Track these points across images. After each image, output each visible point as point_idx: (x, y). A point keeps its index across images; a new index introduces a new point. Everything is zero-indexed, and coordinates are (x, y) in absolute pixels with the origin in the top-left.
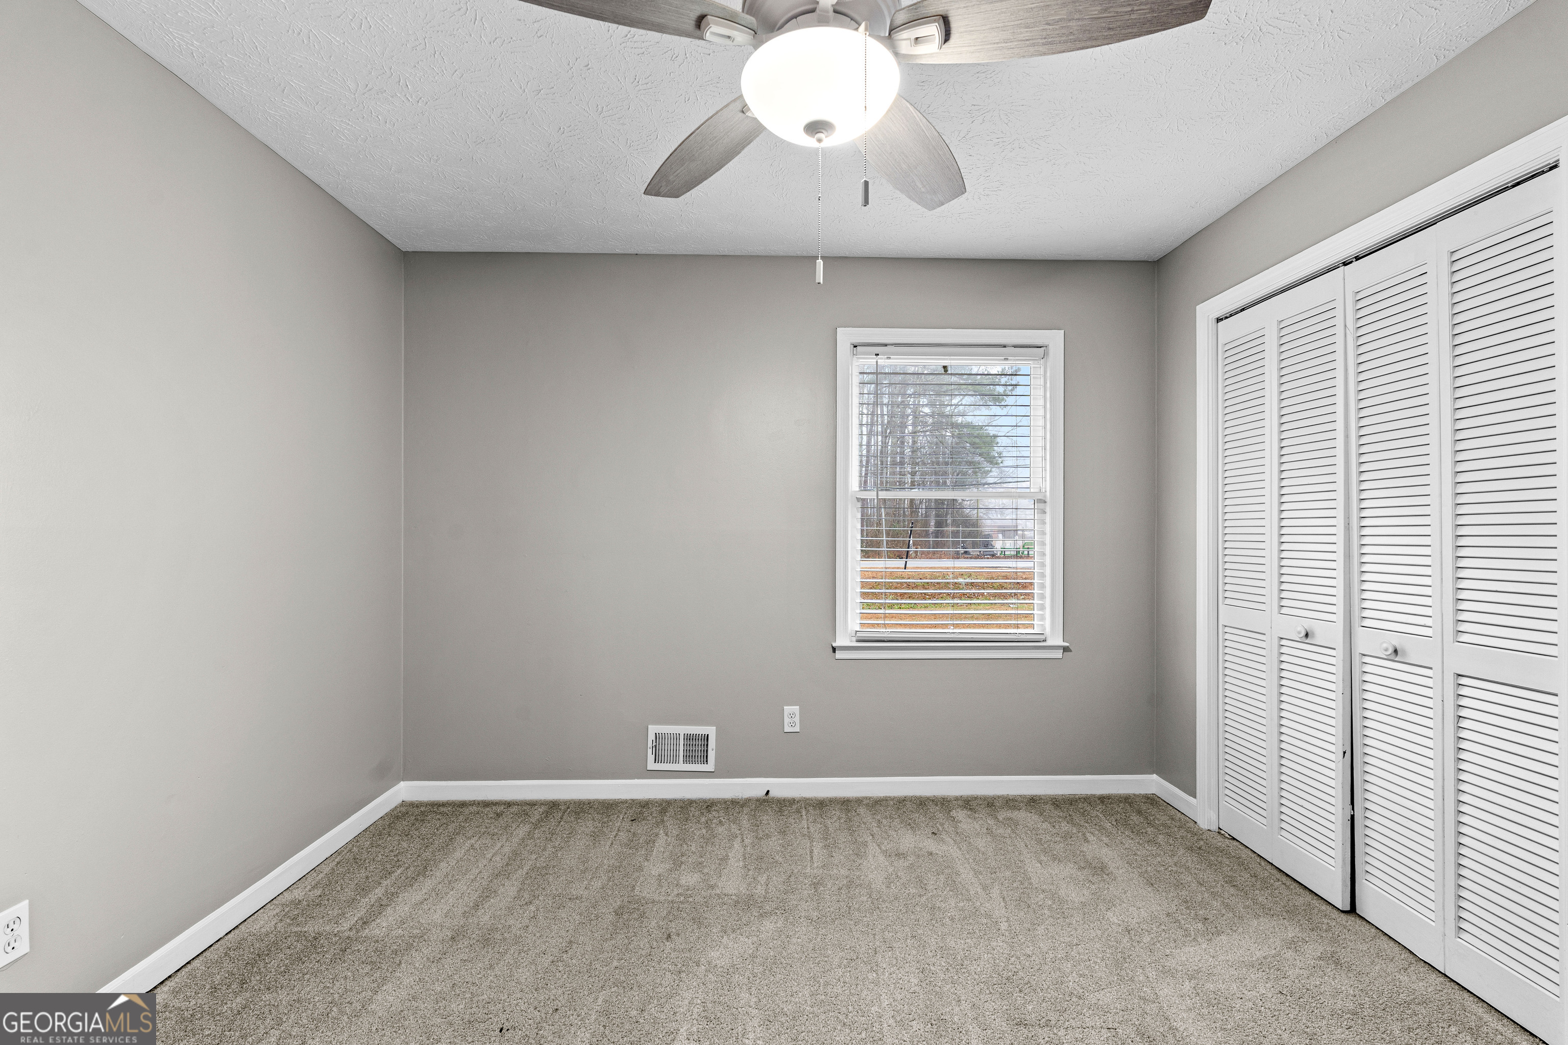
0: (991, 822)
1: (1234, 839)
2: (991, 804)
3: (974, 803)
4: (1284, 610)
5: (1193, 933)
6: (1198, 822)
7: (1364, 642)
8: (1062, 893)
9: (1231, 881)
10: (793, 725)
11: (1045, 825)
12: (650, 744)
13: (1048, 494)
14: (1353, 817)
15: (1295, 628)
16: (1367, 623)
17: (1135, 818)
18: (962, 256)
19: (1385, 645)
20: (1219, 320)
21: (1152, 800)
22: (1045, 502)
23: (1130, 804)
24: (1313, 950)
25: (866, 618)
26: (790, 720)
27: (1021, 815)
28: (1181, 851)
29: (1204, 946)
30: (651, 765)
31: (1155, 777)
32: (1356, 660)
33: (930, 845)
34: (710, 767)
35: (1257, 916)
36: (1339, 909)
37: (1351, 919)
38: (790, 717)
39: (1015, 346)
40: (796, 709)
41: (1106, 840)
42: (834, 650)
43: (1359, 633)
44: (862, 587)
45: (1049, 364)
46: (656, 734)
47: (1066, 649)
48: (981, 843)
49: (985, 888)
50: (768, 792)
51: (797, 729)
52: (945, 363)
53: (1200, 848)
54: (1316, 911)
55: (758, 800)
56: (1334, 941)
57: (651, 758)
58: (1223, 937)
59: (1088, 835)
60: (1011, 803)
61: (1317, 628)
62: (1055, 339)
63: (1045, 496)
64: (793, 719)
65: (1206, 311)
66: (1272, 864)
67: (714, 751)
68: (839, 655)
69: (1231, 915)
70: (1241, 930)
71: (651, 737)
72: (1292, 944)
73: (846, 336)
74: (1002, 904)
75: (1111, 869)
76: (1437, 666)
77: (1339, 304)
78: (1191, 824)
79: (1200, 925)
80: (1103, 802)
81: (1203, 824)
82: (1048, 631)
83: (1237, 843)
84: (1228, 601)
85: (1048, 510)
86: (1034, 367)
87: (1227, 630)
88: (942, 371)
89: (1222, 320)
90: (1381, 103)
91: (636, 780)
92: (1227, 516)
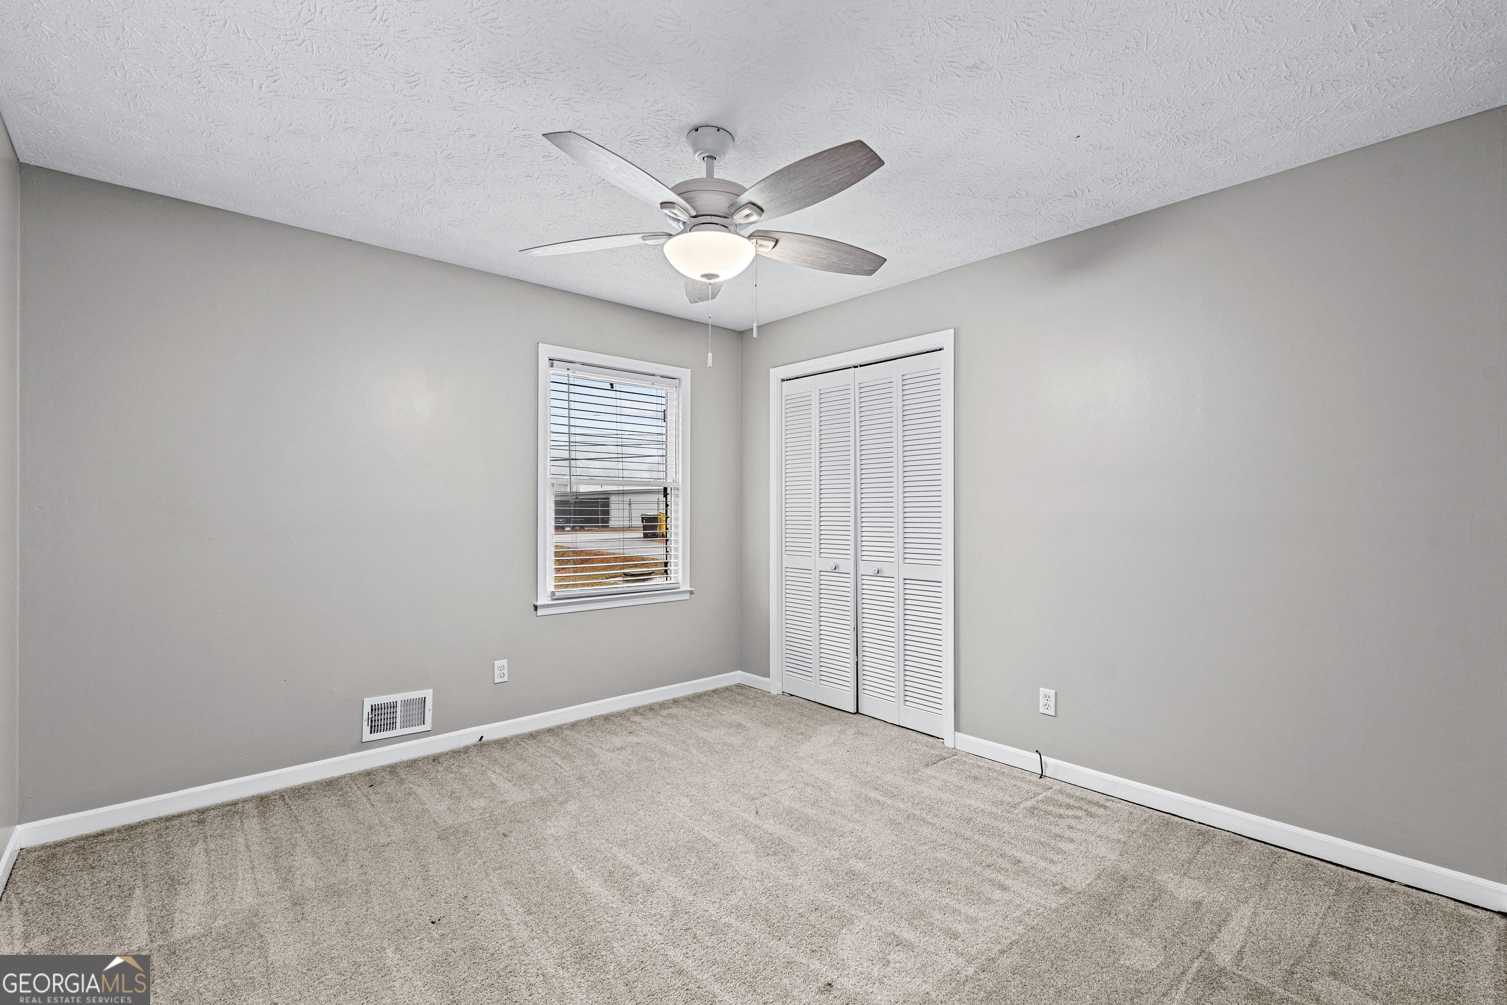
0: (660, 718)
1: (792, 695)
2: (652, 709)
3: (641, 711)
4: (822, 555)
5: (800, 741)
6: (771, 692)
7: (863, 568)
8: (728, 741)
9: (802, 714)
10: (502, 676)
11: (693, 712)
12: (365, 717)
13: (680, 483)
14: (857, 662)
15: (831, 564)
16: (864, 558)
17: (739, 698)
18: (643, 307)
19: (874, 568)
20: (783, 380)
21: (739, 686)
22: (678, 489)
23: (730, 691)
24: (850, 732)
25: (559, 581)
26: (499, 673)
27: (674, 710)
28: (772, 708)
29: (808, 744)
30: (367, 736)
31: (739, 672)
32: (859, 577)
33: (633, 739)
34: (428, 726)
35: (821, 726)
36: (852, 713)
37: (857, 716)
38: (499, 669)
39: (662, 377)
40: (504, 662)
41: (731, 711)
42: (536, 608)
43: (861, 563)
44: (556, 556)
45: (681, 392)
46: (372, 705)
47: (691, 593)
48: (664, 730)
49: (686, 750)
50: (482, 737)
51: (505, 679)
52: (612, 380)
53: (780, 703)
54: (843, 717)
55: (475, 745)
56: (856, 726)
57: (366, 729)
58: (813, 738)
59: (720, 711)
60: (663, 705)
61: (840, 563)
62: (685, 374)
63: (678, 485)
64: (503, 671)
65: (776, 374)
66: (816, 702)
67: (431, 711)
68: (540, 612)
69: (811, 729)
70: (819, 733)
71: (367, 709)
72: (841, 732)
73: (546, 351)
74: (702, 755)
75: (744, 724)
76: (896, 576)
77: (852, 387)
78: (768, 694)
79: (801, 737)
80: (716, 693)
81: (774, 692)
82: (680, 580)
83: (795, 697)
84: (788, 553)
85: (680, 496)
86: (670, 392)
87: (787, 570)
88: (609, 387)
89: (784, 380)
90: (875, 290)
91: (350, 754)
92: (788, 501)
